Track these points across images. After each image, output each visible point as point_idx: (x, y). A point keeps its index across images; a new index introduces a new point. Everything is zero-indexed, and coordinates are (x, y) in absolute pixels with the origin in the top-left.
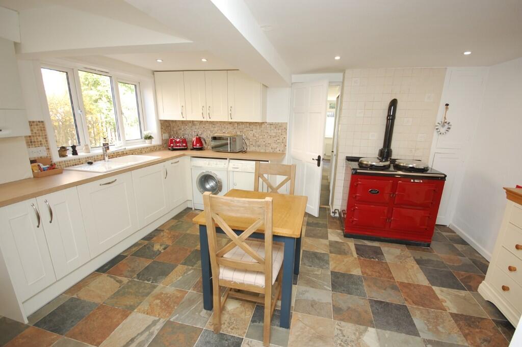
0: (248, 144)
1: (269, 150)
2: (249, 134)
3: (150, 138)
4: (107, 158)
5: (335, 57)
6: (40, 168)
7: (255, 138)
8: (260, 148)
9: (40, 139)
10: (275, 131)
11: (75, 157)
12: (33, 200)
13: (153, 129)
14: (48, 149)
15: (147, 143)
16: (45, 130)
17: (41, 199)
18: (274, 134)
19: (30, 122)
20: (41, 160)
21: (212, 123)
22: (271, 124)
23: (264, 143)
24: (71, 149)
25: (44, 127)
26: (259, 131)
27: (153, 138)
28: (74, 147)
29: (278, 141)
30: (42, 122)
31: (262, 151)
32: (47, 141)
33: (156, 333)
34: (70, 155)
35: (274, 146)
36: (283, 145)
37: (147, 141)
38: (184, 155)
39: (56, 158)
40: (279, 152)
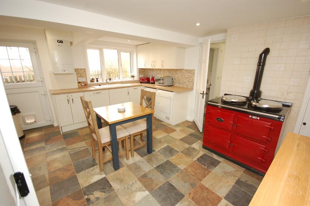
0: (175, 82)
1: (185, 86)
2: (176, 76)
3: (133, 77)
4: (107, 84)
5: (196, 24)
6: (81, 85)
7: (178, 79)
8: (180, 84)
9: (84, 75)
10: (189, 74)
11: (97, 82)
12: (67, 95)
13: (135, 73)
14: (86, 79)
15: (132, 79)
16: (86, 72)
17: (70, 95)
18: (188, 77)
19: (75, 69)
20: (83, 82)
21: (156, 69)
22: (186, 70)
23: (183, 82)
24: (96, 80)
25: (85, 71)
26: (180, 74)
27: (135, 77)
28: (97, 79)
29: (190, 81)
30: (85, 69)
31: (181, 86)
32: (86, 76)
33: (81, 149)
34: (95, 82)
35: (188, 84)
36: (192, 83)
37: (132, 78)
38: (142, 85)
39: (89, 82)
40: (190, 88)
